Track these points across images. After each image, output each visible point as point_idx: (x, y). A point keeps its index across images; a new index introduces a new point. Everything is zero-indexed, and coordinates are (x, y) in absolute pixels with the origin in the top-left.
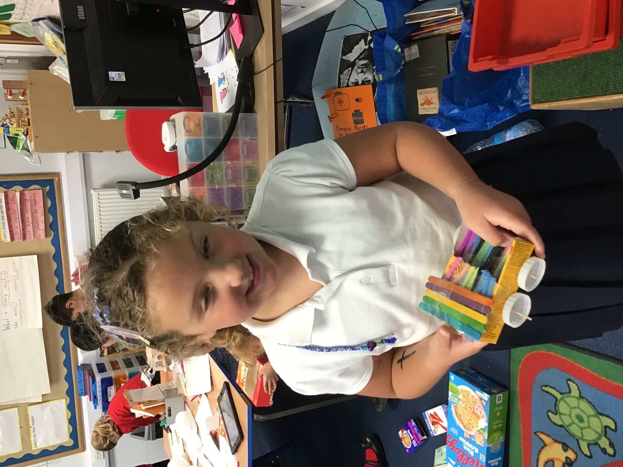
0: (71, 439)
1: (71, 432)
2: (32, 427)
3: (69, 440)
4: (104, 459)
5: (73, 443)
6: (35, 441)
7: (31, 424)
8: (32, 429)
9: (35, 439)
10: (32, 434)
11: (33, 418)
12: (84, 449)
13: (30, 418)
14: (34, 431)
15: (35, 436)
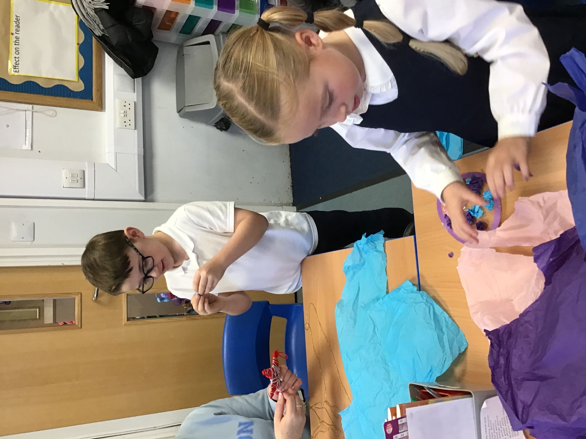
0: (81, 81)
1: (81, 67)
2: (15, 35)
3: (77, 80)
4: (136, 131)
5: (83, 88)
6: (17, 60)
7: (13, 29)
8: (13, 39)
9: (17, 56)
10: (13, 47)
11: (18, 20)
12: (100, 106)
13: (13, 19)
14: (17, 43)
15: (17, 50)
